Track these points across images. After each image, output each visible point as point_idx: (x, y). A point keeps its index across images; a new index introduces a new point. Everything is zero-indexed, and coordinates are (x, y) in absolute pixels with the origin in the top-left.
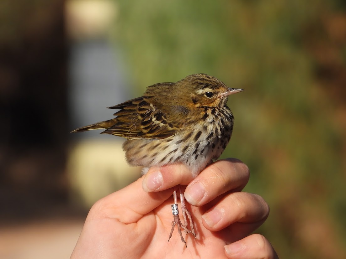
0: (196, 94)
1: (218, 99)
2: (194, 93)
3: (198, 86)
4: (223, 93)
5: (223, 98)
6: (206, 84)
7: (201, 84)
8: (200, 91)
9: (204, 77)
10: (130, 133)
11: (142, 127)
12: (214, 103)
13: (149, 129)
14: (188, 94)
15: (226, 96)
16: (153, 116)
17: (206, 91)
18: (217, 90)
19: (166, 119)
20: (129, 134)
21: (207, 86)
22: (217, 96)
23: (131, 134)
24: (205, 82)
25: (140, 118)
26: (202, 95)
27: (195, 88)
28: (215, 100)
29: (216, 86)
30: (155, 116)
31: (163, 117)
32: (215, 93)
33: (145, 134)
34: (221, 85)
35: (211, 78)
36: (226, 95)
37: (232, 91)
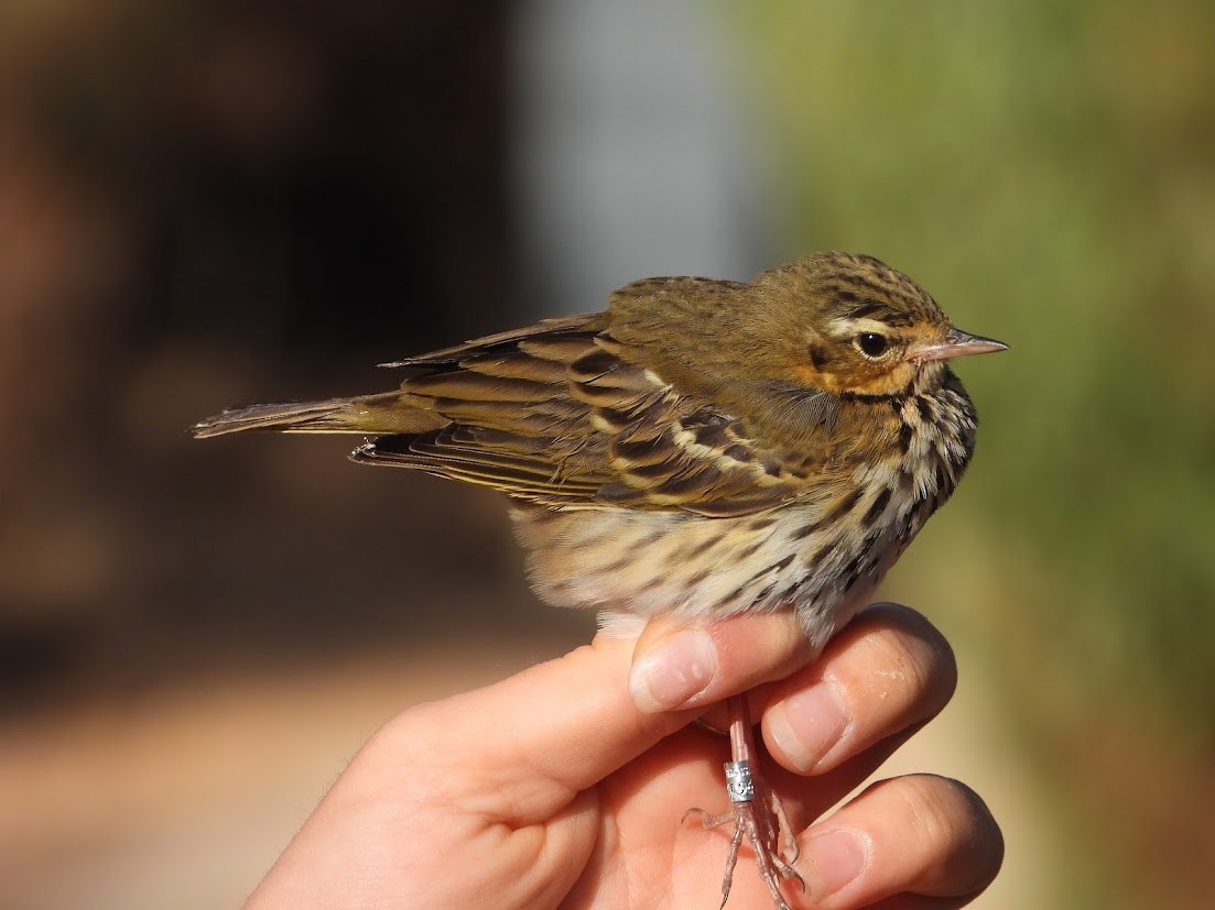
0: (824, 335)
1: (906, 367)
2: (818, 329)
3: (835, 302)
4: (928, 346)
5: (924, 363)
6: (868, 300)
7: (850, 297)
8: (841, 327)
9: (866, 271)
10: (559, 486)
11: (622, 463)
12: (888, 378)
13: (665, 477)
14: (797, 329)
15: (939, 360)
16: (677, 426)
17: (864, 329)
18: (905, 333)
19: (745, 442)
20: (556, 489)
21: (868, 310)
22: (904, 355)
23: (562, 490)
24: (863, 293)
25: (601, 423)
26: (847, 341)
27: (823, 311)
28: (891, 369)
29: (903, 316)
30: (686, 424)
31: (730, 433)
32: (897, 342)
33: (642, 493)
34: (924, 313)
35: (892, 277)
36: (940, 354)
37: (963, 344)
